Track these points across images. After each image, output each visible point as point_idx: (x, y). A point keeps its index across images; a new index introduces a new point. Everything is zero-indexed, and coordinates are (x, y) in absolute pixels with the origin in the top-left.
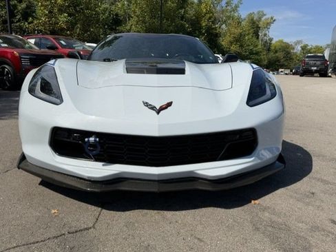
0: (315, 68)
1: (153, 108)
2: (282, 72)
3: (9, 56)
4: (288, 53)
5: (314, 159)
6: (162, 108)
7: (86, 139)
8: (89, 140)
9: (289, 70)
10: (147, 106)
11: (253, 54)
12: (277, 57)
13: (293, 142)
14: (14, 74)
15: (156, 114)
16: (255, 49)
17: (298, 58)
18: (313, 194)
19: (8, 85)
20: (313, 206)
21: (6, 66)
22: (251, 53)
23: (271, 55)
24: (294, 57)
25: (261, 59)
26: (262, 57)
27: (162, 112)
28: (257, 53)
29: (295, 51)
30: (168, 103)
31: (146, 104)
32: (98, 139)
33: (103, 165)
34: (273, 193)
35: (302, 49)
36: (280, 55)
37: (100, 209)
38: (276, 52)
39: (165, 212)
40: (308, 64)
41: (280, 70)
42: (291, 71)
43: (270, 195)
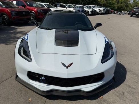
0: (138, 14)
1: (65, 66)
2: (123, 12)
3: (6, 11)
4: (127, 3)
5: (127, 73)
6: (69, 66)
7: (41, 78)
8: (42, 79)
9: (127, 12)
10: (63, 65)
11: (111, 4)
12: (122, 6)
13: (121, 63)
14: (8, 19)
15: (66, 69)
16: (112, 2)
17: (131, 6)
18: (124, 93)
19: (6, 24)
20: (122, 100)
21: (5, 16)
22: (110, 4)
23: (119, 4)
24: (130, 5)
25: (114, 6)
26: (115, 6)
27: (68, 68)
28: (113, 4)
29: (130, 3)
30: (71, 64)
31: (63, 64)
32: (45, 78)
33: (47, 85)
34: (109, 92)
35: (134, 2)
36: (123, 5)
37: (46, 98)
38: (122, 3)
39: (69, 101)
40: (135, 11)
41: (123, 11)
42: (128, 12)
43: (108, 93)
